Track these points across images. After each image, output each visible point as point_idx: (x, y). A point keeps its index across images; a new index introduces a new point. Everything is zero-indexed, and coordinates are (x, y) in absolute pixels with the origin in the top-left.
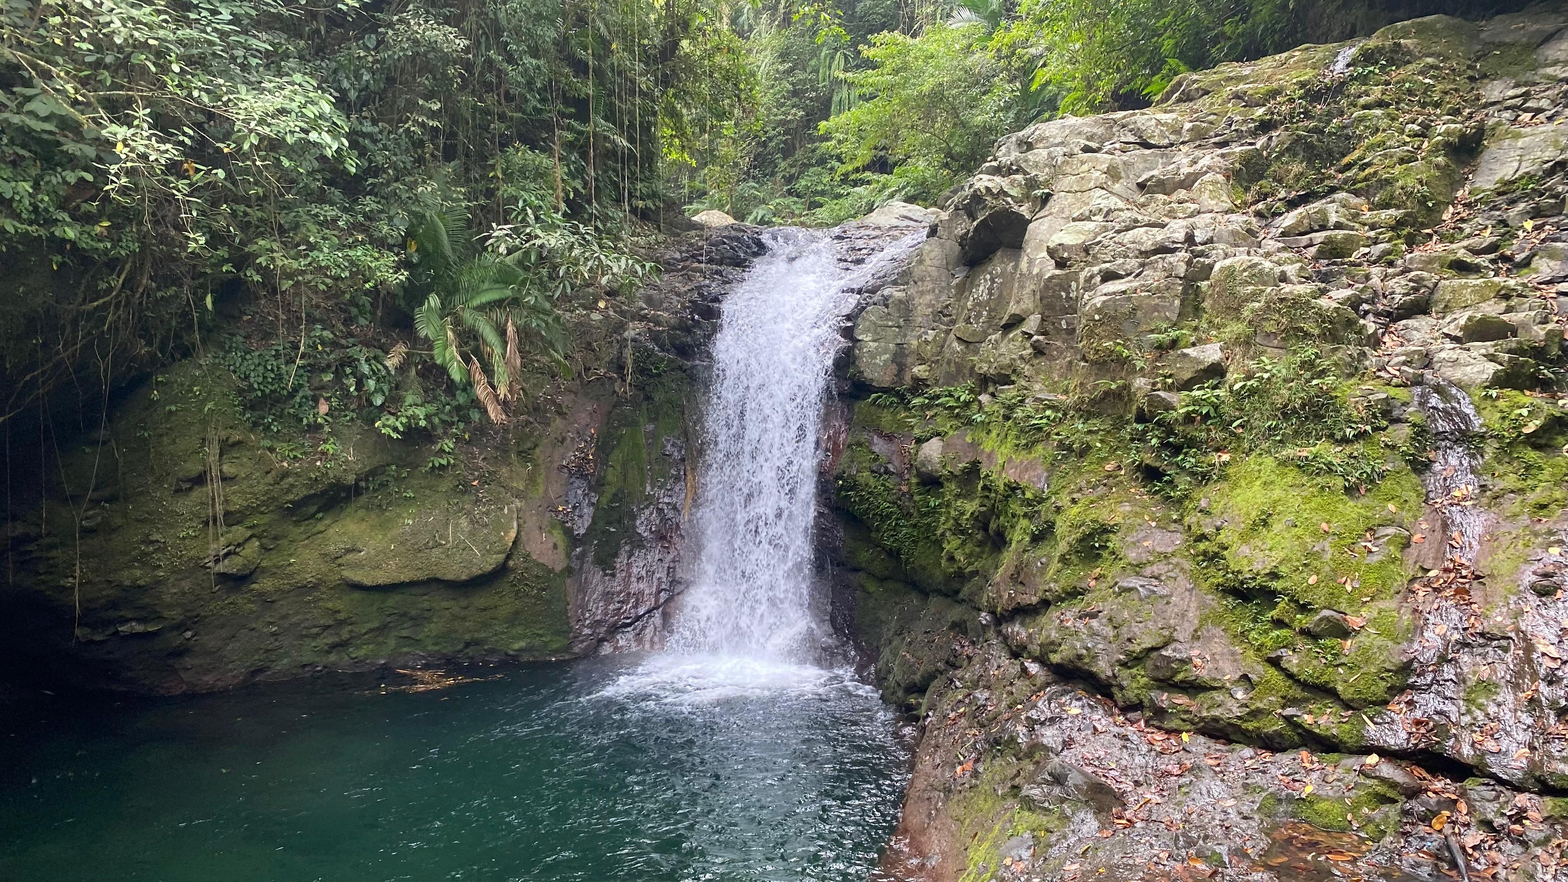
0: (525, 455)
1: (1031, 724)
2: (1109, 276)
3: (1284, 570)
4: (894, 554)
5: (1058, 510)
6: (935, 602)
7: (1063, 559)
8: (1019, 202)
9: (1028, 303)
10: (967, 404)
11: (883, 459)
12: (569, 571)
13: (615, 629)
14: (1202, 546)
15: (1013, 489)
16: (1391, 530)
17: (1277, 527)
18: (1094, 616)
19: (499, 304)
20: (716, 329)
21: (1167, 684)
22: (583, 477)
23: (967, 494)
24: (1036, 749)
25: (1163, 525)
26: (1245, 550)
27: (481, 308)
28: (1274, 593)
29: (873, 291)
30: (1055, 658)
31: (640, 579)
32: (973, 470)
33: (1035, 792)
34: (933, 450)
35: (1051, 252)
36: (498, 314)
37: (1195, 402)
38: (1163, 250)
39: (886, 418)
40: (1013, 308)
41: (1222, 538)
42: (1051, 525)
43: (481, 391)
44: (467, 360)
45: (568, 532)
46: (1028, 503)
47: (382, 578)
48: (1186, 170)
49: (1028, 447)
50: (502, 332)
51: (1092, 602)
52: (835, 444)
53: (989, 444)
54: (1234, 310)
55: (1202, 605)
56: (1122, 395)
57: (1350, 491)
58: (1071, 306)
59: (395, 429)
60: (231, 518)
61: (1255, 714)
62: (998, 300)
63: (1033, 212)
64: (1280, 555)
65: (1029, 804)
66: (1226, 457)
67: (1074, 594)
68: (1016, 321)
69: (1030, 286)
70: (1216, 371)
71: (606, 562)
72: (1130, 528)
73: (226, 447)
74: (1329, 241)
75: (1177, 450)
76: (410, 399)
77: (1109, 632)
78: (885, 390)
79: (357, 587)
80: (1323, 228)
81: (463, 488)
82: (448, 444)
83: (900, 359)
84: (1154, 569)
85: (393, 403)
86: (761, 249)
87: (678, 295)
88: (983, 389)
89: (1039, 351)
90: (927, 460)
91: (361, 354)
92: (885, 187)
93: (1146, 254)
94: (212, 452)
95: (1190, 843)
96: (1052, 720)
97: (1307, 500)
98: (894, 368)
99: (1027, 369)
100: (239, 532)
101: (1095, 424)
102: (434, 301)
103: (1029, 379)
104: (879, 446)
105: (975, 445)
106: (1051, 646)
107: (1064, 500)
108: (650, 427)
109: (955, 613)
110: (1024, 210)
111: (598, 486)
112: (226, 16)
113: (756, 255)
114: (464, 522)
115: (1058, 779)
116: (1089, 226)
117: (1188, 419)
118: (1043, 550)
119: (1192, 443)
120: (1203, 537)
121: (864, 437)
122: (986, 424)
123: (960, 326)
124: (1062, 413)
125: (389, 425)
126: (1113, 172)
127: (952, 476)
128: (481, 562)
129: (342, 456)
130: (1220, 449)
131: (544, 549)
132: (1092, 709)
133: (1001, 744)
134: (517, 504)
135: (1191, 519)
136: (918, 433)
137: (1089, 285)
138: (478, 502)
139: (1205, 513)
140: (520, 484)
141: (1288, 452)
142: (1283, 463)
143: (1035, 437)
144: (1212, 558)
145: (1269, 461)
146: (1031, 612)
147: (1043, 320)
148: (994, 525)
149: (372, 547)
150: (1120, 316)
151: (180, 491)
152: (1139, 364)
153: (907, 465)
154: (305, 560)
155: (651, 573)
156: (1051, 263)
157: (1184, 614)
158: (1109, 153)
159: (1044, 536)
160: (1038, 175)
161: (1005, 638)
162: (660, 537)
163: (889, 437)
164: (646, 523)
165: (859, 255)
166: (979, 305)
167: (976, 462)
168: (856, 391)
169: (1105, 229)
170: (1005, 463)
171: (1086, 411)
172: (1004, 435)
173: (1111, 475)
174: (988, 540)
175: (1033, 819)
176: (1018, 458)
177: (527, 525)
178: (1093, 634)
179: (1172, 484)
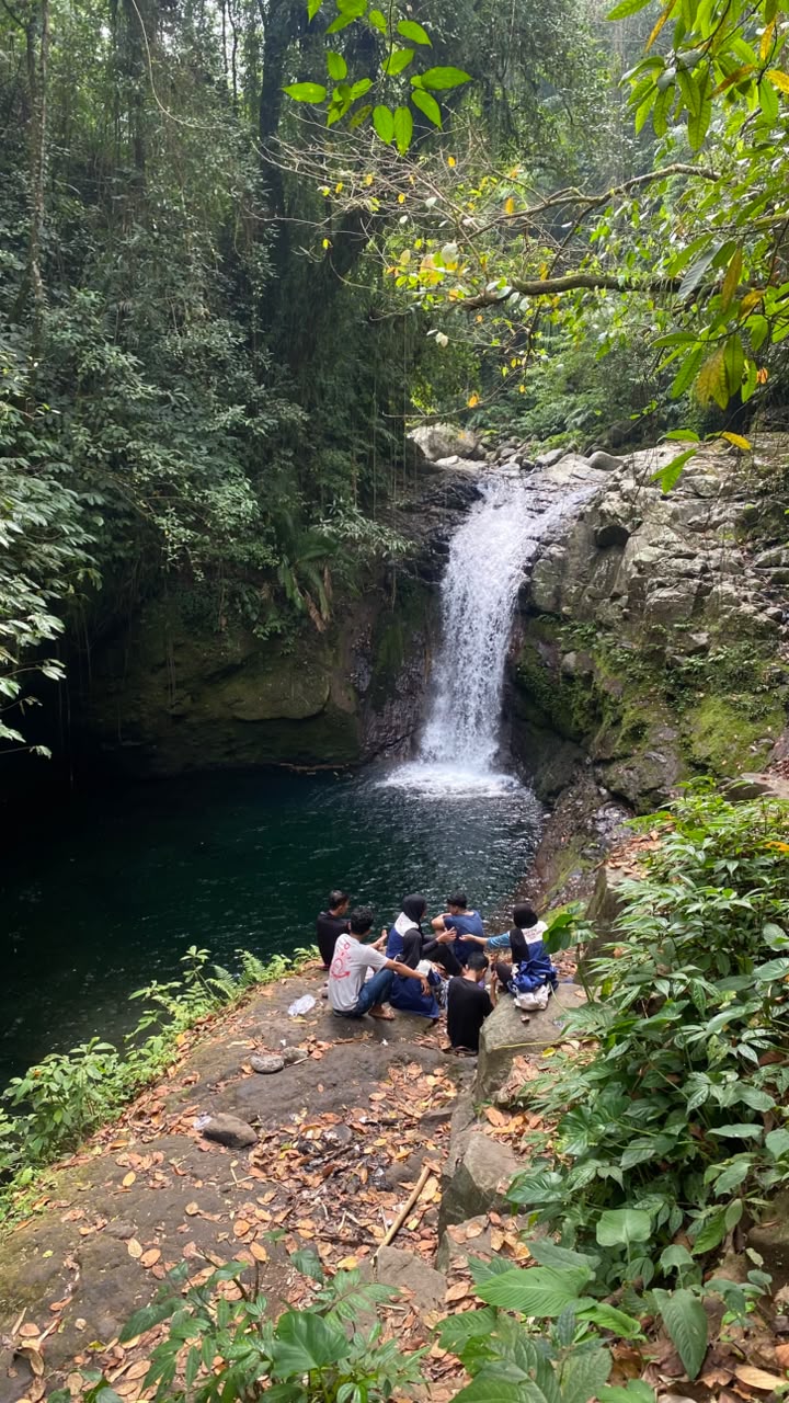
0: (332, 644)
1: (594, 820)
2: (661, 585)
3: (713, 757)
4: (548, 714)
5: (625, 711)
6: (569, 745)
7: (624, 737)
8: (625, 521)
9: (623, 588)
10: (592, 635)
11: (544, 658)
12: (358, 713)
13: (384, 747)
14: (684, 740)
15: (606, 694)
16: (765, 741)
17: (715, 735)
18: (632, 769)
19: (320, 558)
20: (446, 560)
22: (365, 655)
23: (587, 688)
24: (594, 833)
25: (671, 725)
26: (700, 745)
27: (310, 560)
28: (707, 767)
29: (547, 543)
30: (612, 788)
31: (397, 717)
32: (589, 678)
33: (588, 852)
34: (570, 658)
35: (636, 563)
36: (320, 565)
37: (692, 664)
38: (690, 575)
39: (548, 629)
40: (615, 589)
41: (692, 737)
42: (621, 718)
43: (313, 614)
44: (304, 594)
45: (356, 690)
46: (611, 703)
47: (254, 716)
48: (715, 518)
49: (616, 672)
50: (321, 573)
51: (633, 762)
52: (517, 644)
53: (599, 664)
54: (716, 615)
55: (680, 769)
56: (660, 654)
57: (753, 719)
58: (643, 597)
59: (264, 634)
60: (180, 685)
63: (632, 530)
64: (711, 749)
65: (585, 857)
66: (702, 695)
67: (626, 756)
68: (616, 597)
69: (625, 578)
70: (702, 650)
71: (378, 707)
72: (655, 726)
73: (177, 647)
74: (778, 574)
75: (682, 687)
76: (271, 617)
77: (637, 779)
78: (549, 613)
80: (777, 566)
81: (299, 666)
82: (291, 640)
83: (559, 595)
84: (662, 749)
85: (262, 620)
86: (477, 496)
87: (423, 534)
88: (599, 630)
89: (626, 617)
90: (567, 666)
92: (573, 407)
93: (680, 575)
94: (170, 649)
96: (604, 819)
97: (731, 722)
98: (554, 601)
99: (619, 627)
100: (182, 692)
101: (648, 665)
103: (620, 632)
104: (542, 649)
105: (592, 660)
106: (612, 782)
107: (628, 706)
108: (404, 624)
109: (577, 754)
110: (627, 527)
111: (373, 661)
112: (204, 451)
113: (473, 500)
114: (300, 687)
116: (657, 551)
117: (688, 672)
118: (615, 730)
119: (688, 685)
120: (684, 736)
121: (534, 643)
122: (599, 651)
123: (591, 587)
124: (634, 657)
125: (260, 632)
126: (675, 516)
127: (580, 677)
128: (310, 708)
129: (234, 649)
130: (700, 690)
131: (345, 701)
132: (623, 815)
133: (581, 829)
134: (328, 674)
135: (682, 725)
136: (563, 647)
137: (651, 589)
138: (307, 674)
139: (688, 723)
140: (329, 662)
141: (728, 697)
142: (725, 702)
143: (619, 668)
144: (687, 746)
145: (719, 701)
146: (606, 763)
147: (629, 600)
148: (599, 709)
149: (249, 699)
150: (664, 611)
151: (153, 671)
152: (670, 638)
153: (558, 663)
154: (213, 706)
155: (404, 715)
156: (635, 569)
157: (670, 773)
158: (676, 500)
159: (617, 723)
160: (638, 508)
161: (595, 774)
162: (410, 692)
163: (548, 644)
164: (401, 685)
165: (541, 506)
166: (600, 576)
167: (591, 672)
168: (527, 608)
169: (663, 555)
170: (604, 678)
171: (645, 657)
172: (606, 662)
173: (652, 695)
174: (593, 717)
175: (585, 863)
176: (611, 677)
177: (335, 688)
178: (630, 778)
179: (678, 704)
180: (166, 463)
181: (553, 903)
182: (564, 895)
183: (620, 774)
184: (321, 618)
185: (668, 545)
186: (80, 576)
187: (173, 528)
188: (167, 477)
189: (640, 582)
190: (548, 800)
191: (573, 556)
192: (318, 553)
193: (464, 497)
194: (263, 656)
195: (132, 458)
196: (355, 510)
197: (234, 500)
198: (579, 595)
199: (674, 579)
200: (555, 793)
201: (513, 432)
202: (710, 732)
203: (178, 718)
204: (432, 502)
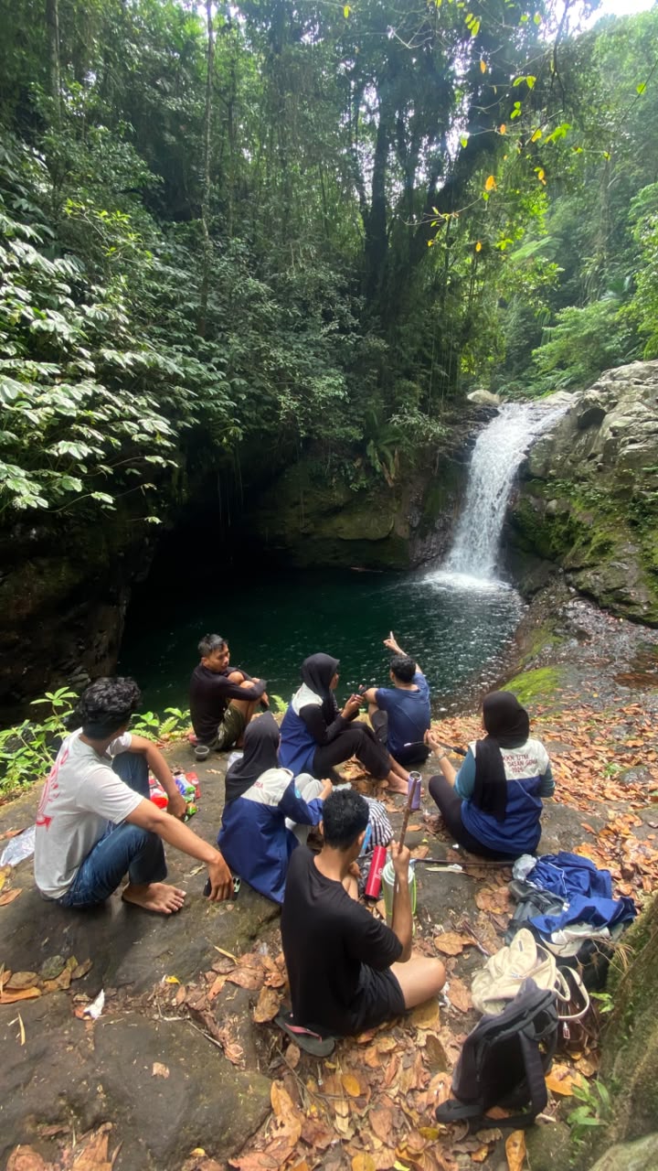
0: (398, 498)
1: (565, 609)
2: (632, 442)
4: (533, 543)
5: (594, 534)
6: (546, 562)
7: (592, 553)
8: (604, 404)
9: (599, 449)
10: (570, 487)
11: (533, 506)
12: (410, 539)
13: (424, 561)
14: (646, 553)
15: (579, 523)
18: (598, 574)
19: (393, 443)
21: (620, 601)
22: (417, 505)
23: (563, 523)
24: (564, 618)
25: (634, 543)
27: (386, 445)
29: (541, 435)
30: (581, 588)
31: (434, 544)
32: (566, 515)
33: (559, 631)
34: (553, 504)
35: (611, 429)
36: (392, 447)
39: (538, 489)
40: (593, 451)
41: (654, 551)
42: (591, 539)
43: (387, 476)
44: (382, 464)
45: (411, 526)
46: (584, 530)
47: (349, 537)
49: (589, 508)
50: (393, 453)
51: (599, 569)
52: (516, 498)
53: (575, 504)
55: (640, 575)
56: (628, 492)
58: (616, 452)
59: (356, 488)
60: (307, 516)
61: (650, 615)
62: (588, 446)
63: (609, 409)
65: (556, 634)
67: (592, 566)
68: (593, 456)
69: (601, 442)
71: (423, 537)
72: (620, 544)
73: (306, 493)
75: (645, 515)
76: (361, 478)
77: (602, 581)
78: (540, 477)
79: (342, 540)
81: (376, 509)
82: (372, 494)
83: (547, 466)
84: (625, 560)
85: (356, 480)
86: (496, 414)
88: (576, 482)
89: (600, 469)
90: (550, 508)
91: (346, 461)
92: (562, 376)
93: (650, 433)
94: (301, 494)
95: (606, 652)
96: (573, 609)
98: (543, 469)
99: (594, 477)
100: (308, 521)
101: (617, 501)
102: (372, 442)
103: (594, 480)
104: (532, 500)
105: (570, 504)
106: (580, 584)
107: (597, 530)
108: (444, 488)
109: (552, 567)
110: (605, 408)
111: (422, 509)
112: (312, 353)
113: (494, 416)
114: (376, 521)
115: (567, 627)
116: (629, 419)
117: (652, 503)
118: (585, 548)
120: (646, 550)
121: (527, 496)
122: (575, 497)
123: (572, 454)
124: (605, 496)
125: (354, 487)
126: (646, 395)
127: (558, 516)
128: (381, 534)
129: (339, 497)
131: (402, 531)
132: (589, 607)
133: (553, 615)
134: (394, 515)
135: (644, 542)
136: (548, 498)
137: (624, 445)
138: (381, 514)
139: (650, 540)
140: (395, 508)
143: (593, 504)
144: (648, 558)
146: (576, 570)
147: (604, 457)
148: (571, 536)
149: (347, 527)
150: (633, 460)
151: (292, 507)
152: (637, 479)
153: (543, 508)
154: (326, 530)
155: (439, 542)
156: (611, 434)
157: (632, 577)
158: (647, 385)
159: (587, 543)
160: (614, 393)
161: (566, 578)
162: (443, 529)
163: (537, 497)
164: (439, 524)
166: (580, 447)
167: (569, 511)
168: (527, 478)
169: (636, 421)
170: (578, 513)
171: (614, 496)
172: (580, 502)
173: (618, 522)
174: (568, 542)
175: (556, 639)
176: (583, 512)
177: (397, 523)
178: (596, 581)
179: (641, 528)
180: (285, 358)
181: (528, 666)
182: (537, 661)
183: (588, 578)
184: (391, 475)
185: (639, 414)
186: (231, 432)
187: (287, 402)
188: (287, 368)
189: (614, 442)
190: (528, 596)
191: (560, 438)
192: (392, 439)
193: (486, 414)
194: (357, 501)
195: (264, 355)
196: (415, 409)
197: (329, 384)
198: (563, 461)
199: (644, 436)
200: (534, 592)
201: (523, 395)
203: (307, 535)
204: (468, 418)
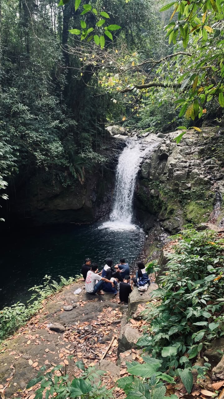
0: (85, 188)
1: (160, 237)
2: (178, 170)
3: (193, 218)
4: (146, 207)
5: (168, 206)
6: (152, 216)
7: (168, 213)
8: (167, 152)
9: (167, 171)
10: (158, 184)
11: (145, 191)
12: (93, 208)
13: (100, 217)
15: (163, 201)
16: (207, 214)
18: (170, 222)
20: (117, 164)
22: (94, 191)
23: (157, 200)
24: (160, 241)
25: (181, 209)
26: (189, 215)
27: (78, 164)
28: (191, 221)
29: (146, 159)
30: (165, 228)
31: (104, 209)
32: (158, 197)
33: (158, 246)
34: (153, 191)
35: (170, 164)
36: (81, 165)
37: (186, 192)
38: (185, 167)
39: (146, 183)
40: (165, 171)
41: (187, 213)
42: (167, 208)
43: (80, 179)
44: (77, 174)
45: (92, 201)
46: (164, 204)
47: (63, 209)
48: (192, 151)
49: (165, 195)
50: (82, 168)
51: (171, 220)
52: (138, 187)
53: (161, 193)
54: (193, 178)
55: (184, 222)
56: (177, 189)
57: (204, 208)
58: (173, 174)
59: (66, 185)
60: (42, 200)
64: (193, 216)
66: (189, 201)
67: (168, 219)
68: (165, 174)
69: (167, 168)
70: (189, 188)
71: (98, 206)
72: (177, 210)
73: (41, 189)
74: (210, 167)
75: (184, 199)
76: (68, 180)
77: (172, 225)
78: (147, 179)
79: (60, 210)
80: (210, 164)
81: (76, 195)
82: (73, 187)
83: (149, 173)
84: (178, 216)
85: (65, 181)
87: (110, 157)
88: (160, 183)
89: (168, 179)
90: (152, 193)
92: (152, 120)
93: (183, 167)
94: (39, 190)
96: (163, 237)
97: (198, 209)
98: (148, 175)
99: (166, 182)
100: (42, 202)
101: (174, 193)
103: (166, 184)
104: (145, 189)
105: (159, 192)
106: (165, 226)
107: (169, 205)
108: (106, 182)
109: (155, 218)
110: (168, 154)
111: (97, 193)
112: (48, 134)
113: (124, 147)
114: (76, 200)
116: (176, 161)
117: (186, 194)
118: (165, 211)
120: (185, 212)
121: (142, 187)
122: (160, 189)
123: (158, 171)
124: (170, 190)
125: (65, 185)
126: (181, 151)
127: (155, 196)
128: (79, 206)
129: (57, 190)
130: (189, 200)
131: (89, 204)
132: (168, 235)
133: (156, 239)
134: (84, 197)
135: (184, 209)
136: (150, 188)
137: (175, 171)
138: (78, 197)
139: (186, 209)
140: (84, 193)
141: (197, 201)
142: (196, 203)
143: (166, 194)
144: (186, 215)
145: (194, 202)
146: (163, 221)
147: (169, 175)
148: (161, 205)
149: (62, 204)
150: (179, 178)
151: (34, 197)
152: (180, 185)
153: (149, 192)
154: (51, 206)
155: (106, 208)
156: (170, 166)
157: (181, 223)
158: (181, 146)
159: (166, 209)
160: (171, 148)
161: (160, 224)
162: (107, 201)
163: (146, 187)
164: (105, 199)
165: (144, 148)
166: (160, 168)
167: (158, 195)
168: (140, 178)
169: (178, 162)
170: (162, 197)
171: (173, 191)
172: (162, 192)
173: (176, 201)
174: (159, 208)
175: (157, 249)
176: (164, 196)
177: (86, 200)
178: (170, 225)
179: (183, 204)
180: (37, 137)
181: (149, 261)
182: (152, 258)
184: (82, 180)
185: (179, 159)
186: (12, 170)
187: (39, 155)
188: (37, 141)
189: (172, 169)
190: (147, 231)
191: (153, 162)
192: (80, 162)
193: (122, 146)
194: (66, 191)
195: (27, 135)
196: (91, 150)
197: (56, 147)
198: (155, 173)
199: (181, 169)
200: (149, 229)
201: (136, 127)
202: (192, 211)
203: (41, 210)
204: (113, 147)
